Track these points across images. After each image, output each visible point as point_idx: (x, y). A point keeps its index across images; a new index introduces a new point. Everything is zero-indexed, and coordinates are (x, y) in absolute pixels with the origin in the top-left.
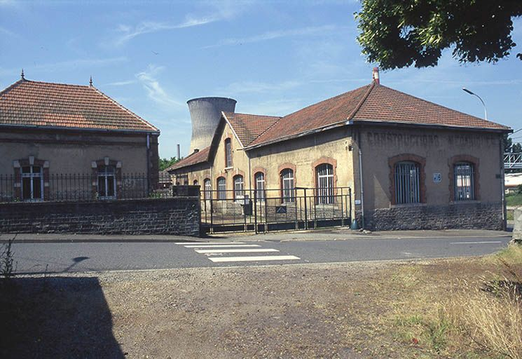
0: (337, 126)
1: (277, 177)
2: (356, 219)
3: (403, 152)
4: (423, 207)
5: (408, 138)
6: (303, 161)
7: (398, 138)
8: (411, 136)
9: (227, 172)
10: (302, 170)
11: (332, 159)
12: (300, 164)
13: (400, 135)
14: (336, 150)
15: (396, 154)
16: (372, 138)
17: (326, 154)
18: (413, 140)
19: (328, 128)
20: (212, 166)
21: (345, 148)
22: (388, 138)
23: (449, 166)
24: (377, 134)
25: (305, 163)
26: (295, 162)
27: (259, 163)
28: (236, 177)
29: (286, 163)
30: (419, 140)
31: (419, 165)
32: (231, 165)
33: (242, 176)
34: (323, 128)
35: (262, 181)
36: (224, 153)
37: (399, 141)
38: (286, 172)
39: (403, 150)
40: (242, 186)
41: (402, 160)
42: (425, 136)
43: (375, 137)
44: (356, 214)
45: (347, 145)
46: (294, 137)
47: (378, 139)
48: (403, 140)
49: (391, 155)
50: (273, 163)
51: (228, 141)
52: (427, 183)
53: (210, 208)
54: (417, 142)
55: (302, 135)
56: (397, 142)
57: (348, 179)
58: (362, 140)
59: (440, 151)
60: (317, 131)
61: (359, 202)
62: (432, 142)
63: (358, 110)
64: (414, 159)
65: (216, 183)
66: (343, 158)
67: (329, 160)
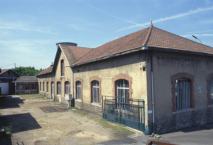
0: (133, 51)
1: (89, 85)
2: (149, 126)
3: (181, 72)
4: (193, 111)
5: (183, 62)
6: (106, 76)
7: (177, 61)
8: (186, 60)
9: (61, 79)
10: (105, 82)
11: (128, 76)
12: (104, 78)
13: (179, 59)
14: (132, 70)
15: (176, 74)
16: (160, 61)
17: (124, 72)
18: (187, 63)
19: (126, 53)
20: (55, 75)
21: (139, 69)
22: (171, 61)
23: (207, 81)
24: (164, 58)
25: (108, 78)
26: (100, 76)
27: (78, 75)
28: (67, 83)
29: (94, 77)
30: (190, 63)
31: (189, 81)
32: (64, 75)
33: (69, 82)
34: (122, 53)
35: (80, 86)
36: (60, 68)
37: (178, 63)
38: (94, 83)
39: (180, 70)
40: (69, 88)
41: (180, 78)
42: (193, 60)
43: (162, 60)
44: (149, 122)
45: (141, 66)
46: (100, 59)
47: (164, 62)
48: (181, 63)
49: (173, 74)
50: (87, 76)
51: (62, 61)
52: (195, 94)
53: (54, 98)
54: (189, 64)
55: (105, 58)
56: (176, 65)
57: (142, 93)
58: (153, 63)
59: (202, 71)
60: (116, 55)
61: (150, 112)
62: (197, 65)
63: (148, 40)
64: (187, 77)
65: (56, 85)
66: (138, 76)
67: (126, 77)
